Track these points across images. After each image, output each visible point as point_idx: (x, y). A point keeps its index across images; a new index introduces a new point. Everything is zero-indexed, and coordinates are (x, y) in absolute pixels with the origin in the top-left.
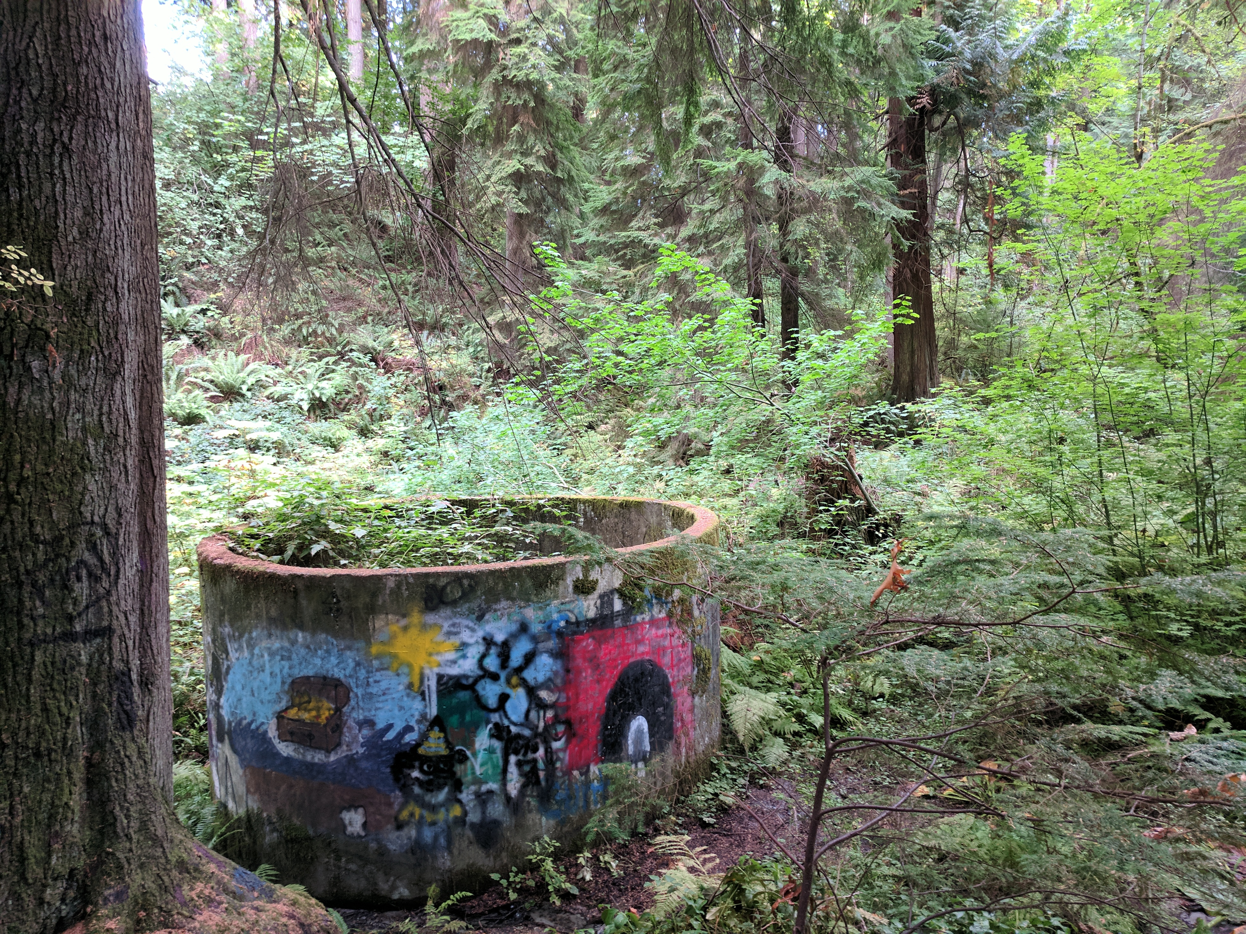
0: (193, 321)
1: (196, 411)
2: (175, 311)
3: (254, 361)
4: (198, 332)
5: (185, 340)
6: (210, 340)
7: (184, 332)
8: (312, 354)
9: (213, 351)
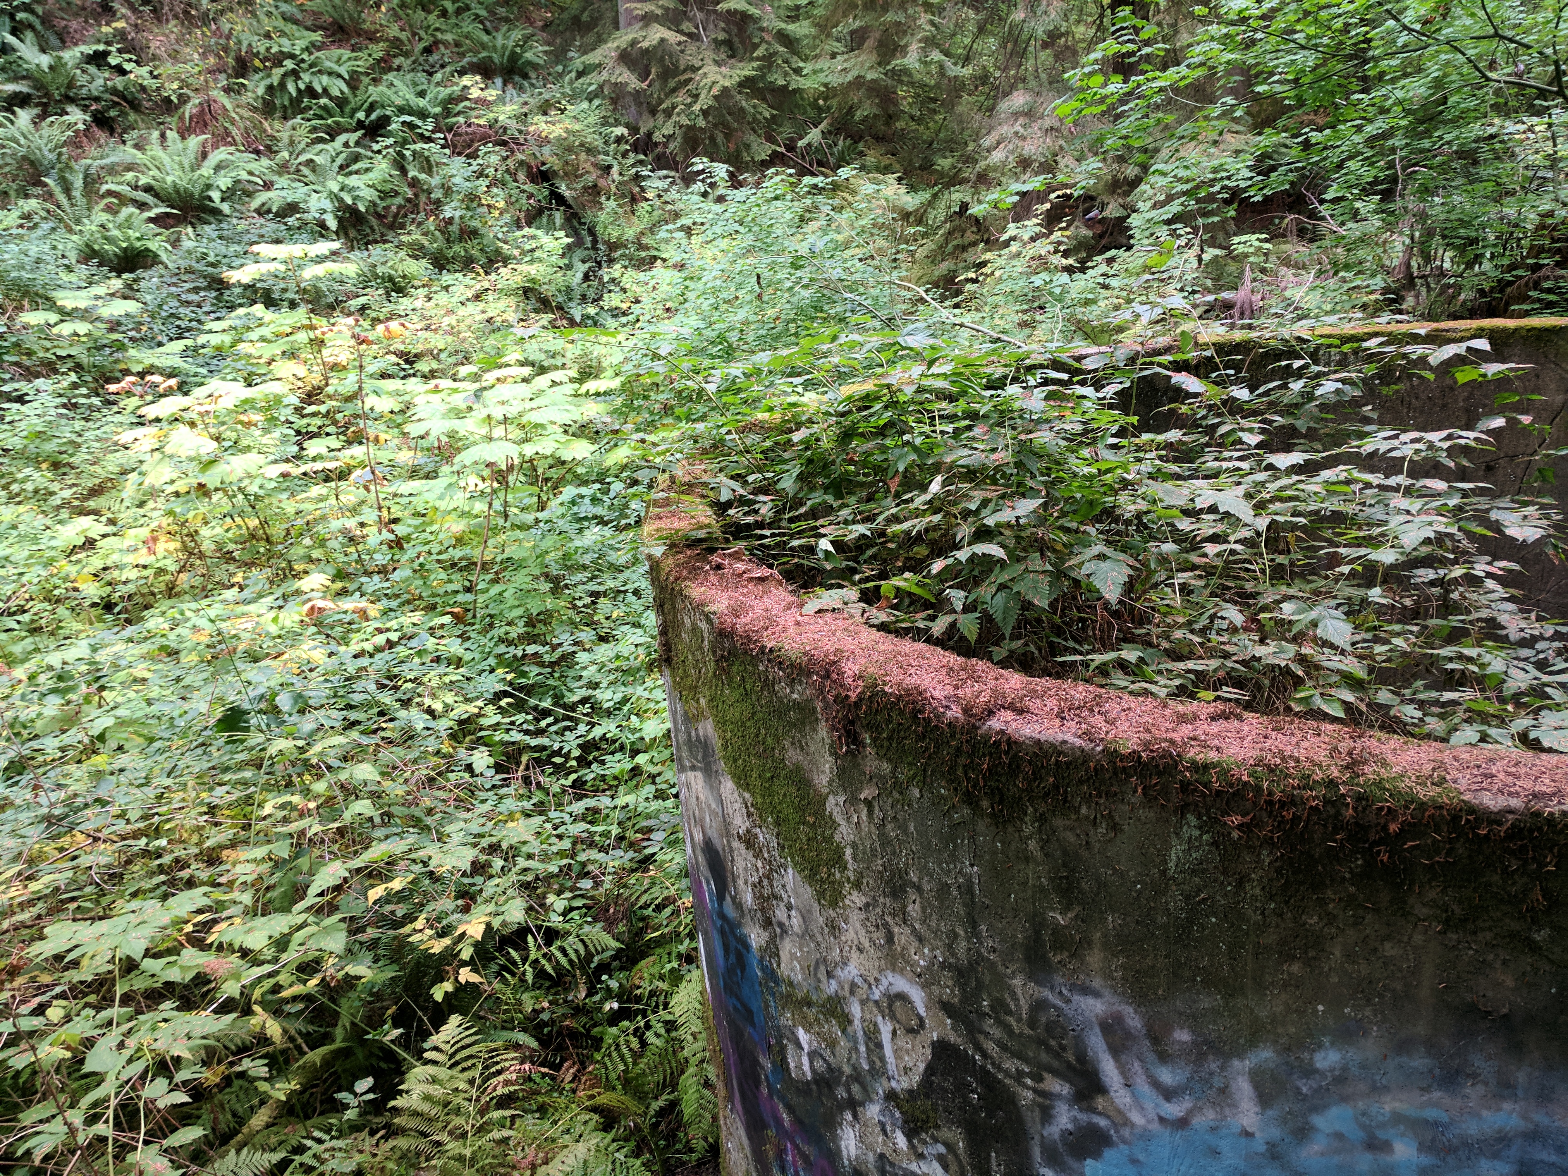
0: (82, 79)
1: (138, 244)
2: (45, 61)
3: (215, 146)
4: (97, 99)
5: (77, 116)
6: (123, 114)
7: (72, 100)
8: (314, 129)
9: (135, 133)
